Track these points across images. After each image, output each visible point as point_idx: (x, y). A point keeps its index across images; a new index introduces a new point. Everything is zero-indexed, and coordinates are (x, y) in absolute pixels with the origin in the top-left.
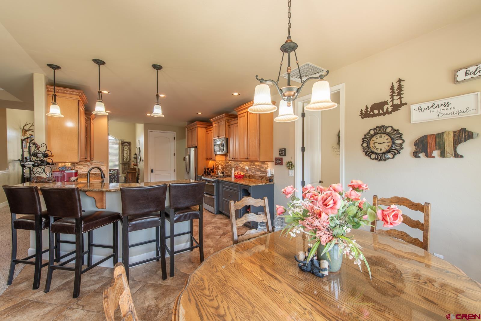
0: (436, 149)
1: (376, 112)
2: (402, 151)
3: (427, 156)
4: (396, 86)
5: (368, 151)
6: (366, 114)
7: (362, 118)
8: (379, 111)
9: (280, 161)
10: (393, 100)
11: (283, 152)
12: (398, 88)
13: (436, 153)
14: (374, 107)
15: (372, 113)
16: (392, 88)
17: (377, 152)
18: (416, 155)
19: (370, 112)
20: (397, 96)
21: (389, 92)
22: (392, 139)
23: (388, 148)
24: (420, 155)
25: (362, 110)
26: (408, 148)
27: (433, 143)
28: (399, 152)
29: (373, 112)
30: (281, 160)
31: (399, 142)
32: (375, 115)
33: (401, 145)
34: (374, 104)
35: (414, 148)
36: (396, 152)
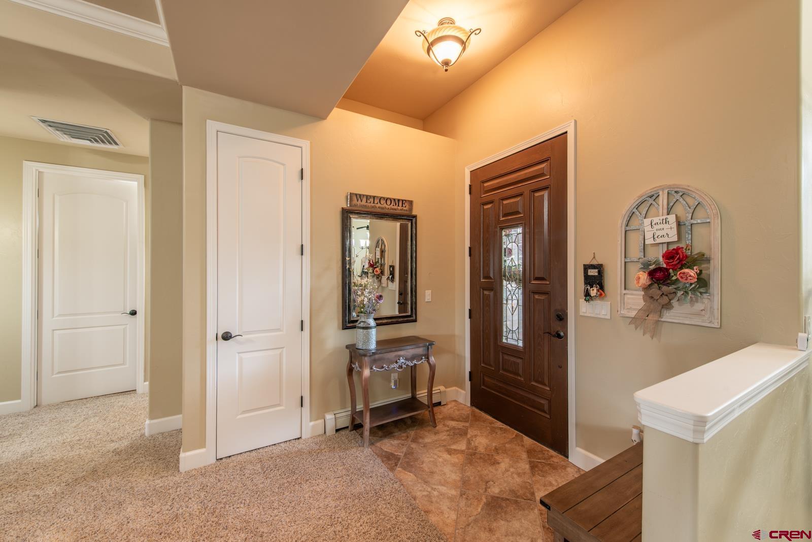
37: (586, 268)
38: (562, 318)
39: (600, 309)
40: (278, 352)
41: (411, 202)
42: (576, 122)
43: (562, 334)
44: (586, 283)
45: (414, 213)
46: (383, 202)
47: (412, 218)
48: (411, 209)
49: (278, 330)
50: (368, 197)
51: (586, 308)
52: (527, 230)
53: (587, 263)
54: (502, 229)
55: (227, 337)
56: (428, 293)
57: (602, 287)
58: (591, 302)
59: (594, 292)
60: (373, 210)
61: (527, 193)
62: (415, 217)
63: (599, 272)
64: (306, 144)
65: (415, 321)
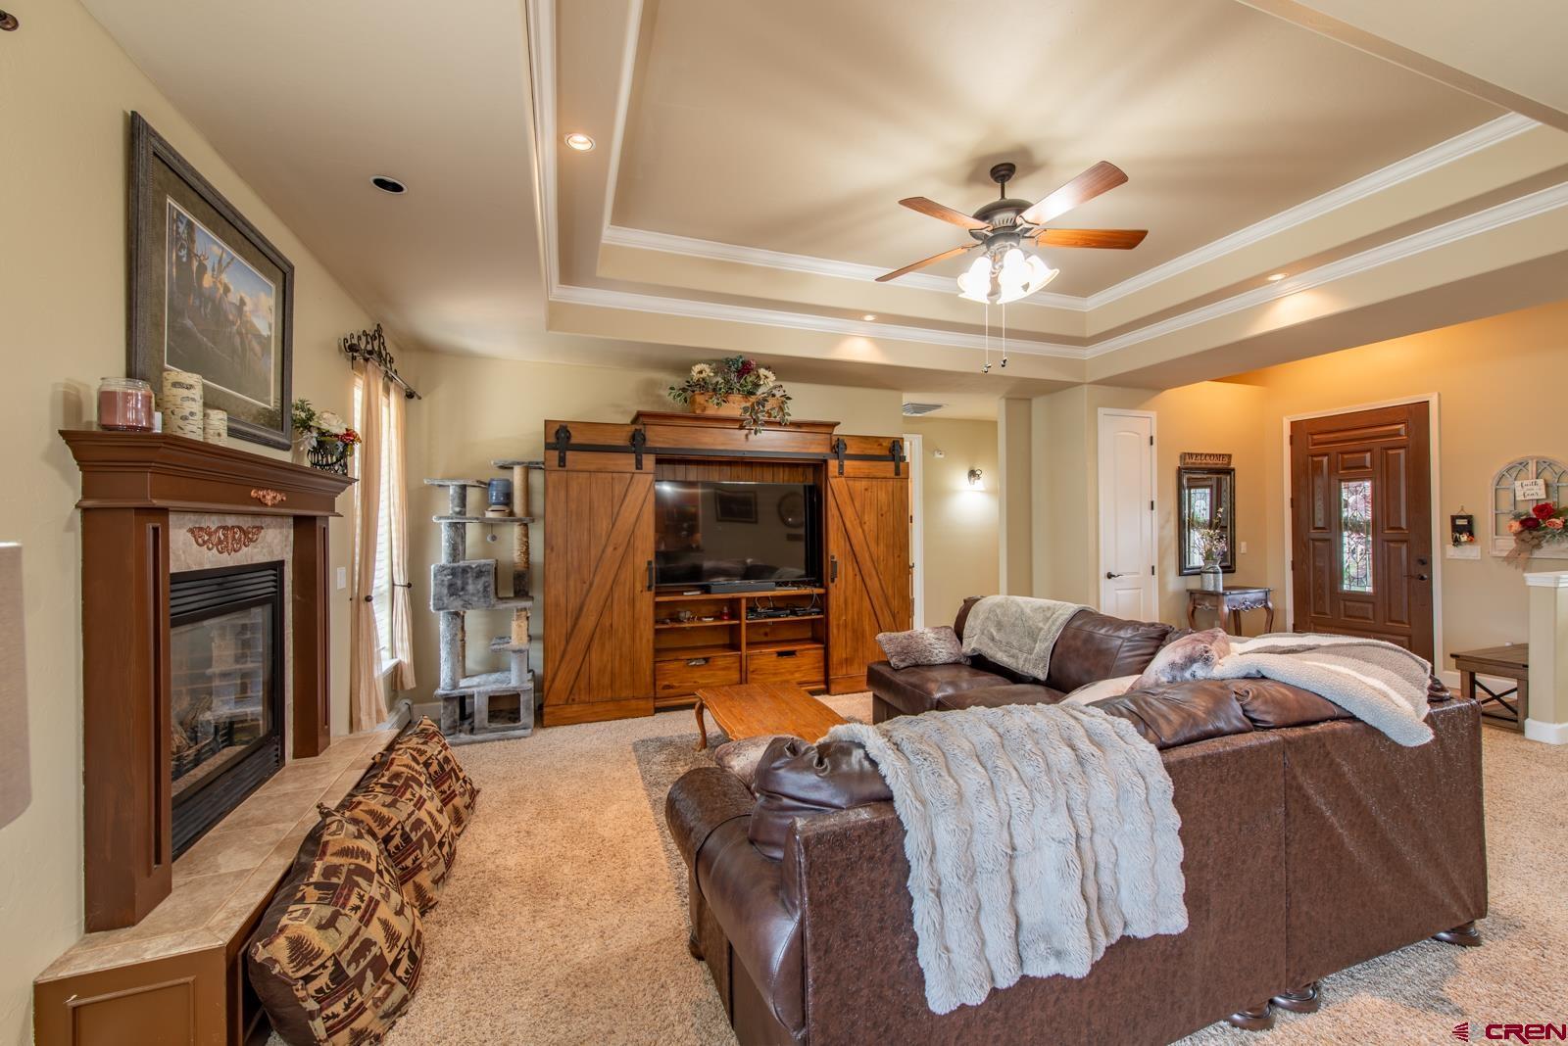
37: (1454, 518)
38: (1425, 562)
39: (1470, 552)
40: (1138, 591)
41: (1230, 456)
42: (1439, 395)
43: (1426, 576)
44: (1453, 531)
45: (1232, 466)
46: (1208, 458)
47: (1229, 472)
48: (1229, 463)
49: (1137, 573)
50: (1197, 455)
51: (1452, 551)
52: (1378, 483)
53: (1455, 514)
54: (1341, 481)
55: (1110, 576)
56: (1243, 544)
57: (1471, 534)
58: (1460, 547)
59: (1464, 538)
60: (1200, 466)
61: (1377, 449)
62: (1233, 470)
63: (1469, 522)
64: (1153, 414)
65: (1234, 571)
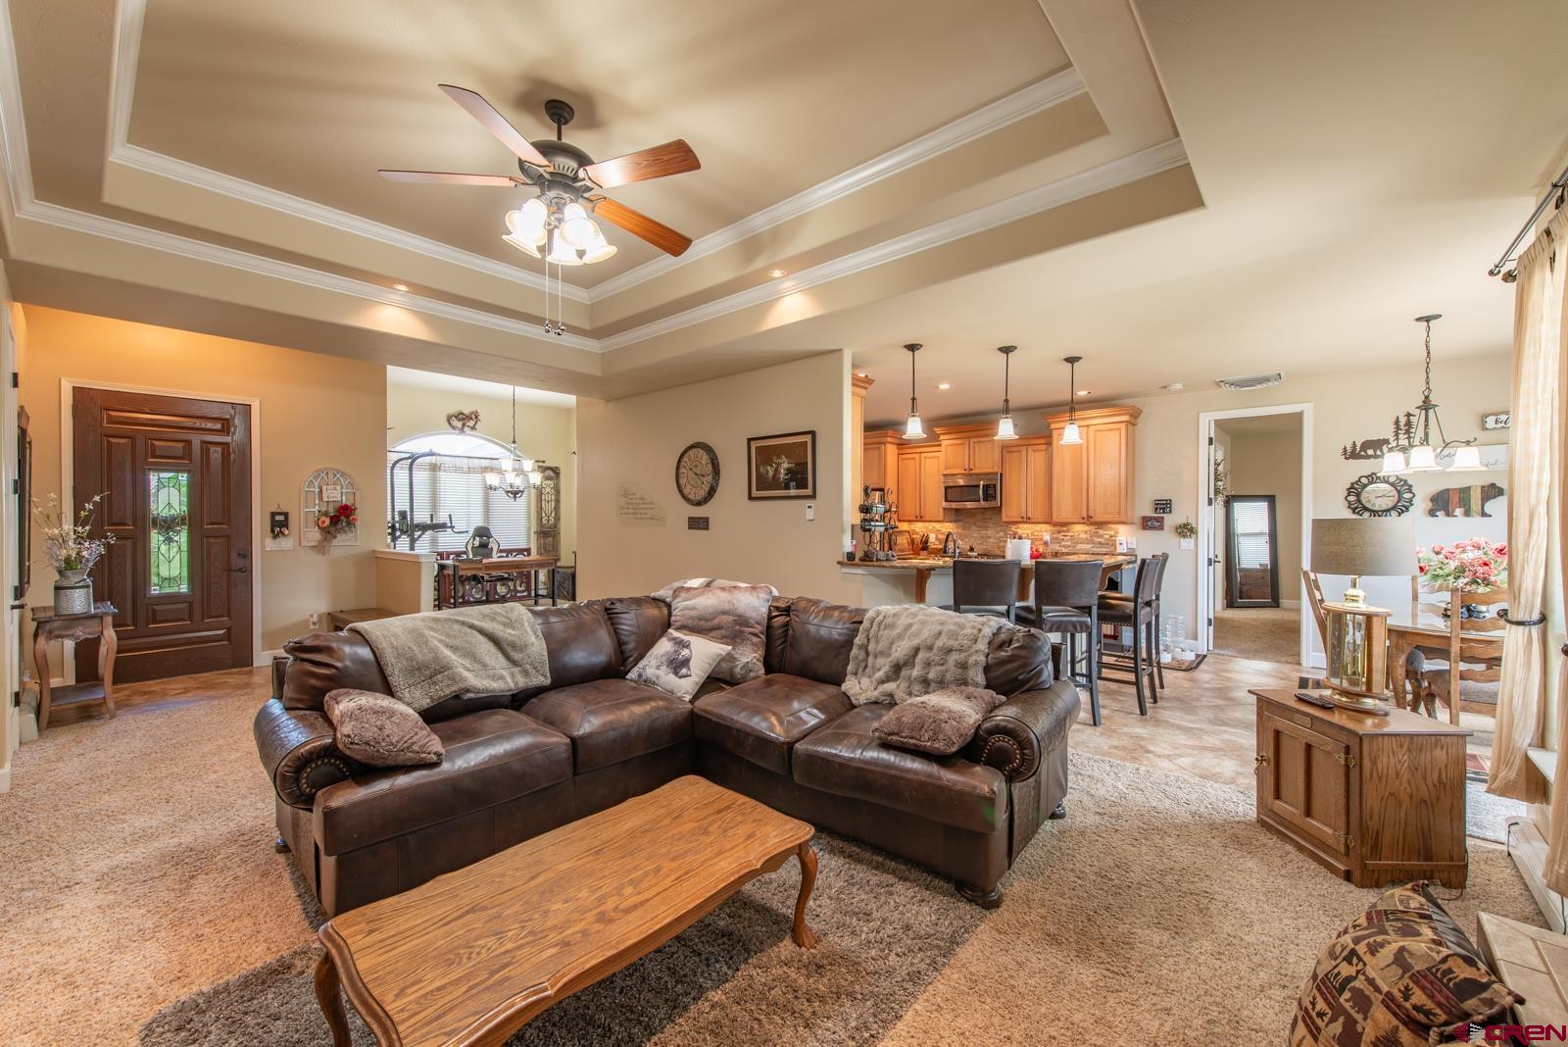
0: (1460, 507)
1: (1370, 452)
2: (1411, 508)
3: (1448, 514)
4: (1403, 421)
5: (1357, 508)
6: (1353, 454)
7: (1346, 458)
8: (1375, 452)
9: (1158, 522)
10: (1397, 439)
11: (1164, 506)
12: (1406, 425)
13: (1458, 511)
14: (1366, 445)
15: (1363, 453)
16: (1397, 422)
17: (1372, 508)
18: (1432, 513)
19: (1360, 451)
20: (1405, 434)
21: (1392, 428)
22: (1399, 492)
23: (1391, 505)
24: (1438, 514)
25: (1345, 448)
26: (1420, 504)
27: (1456, 499)
28: (1407, 509)
29: (1366, 452)
30: (1160, 520)
31: (1408, 496)
32: (1368, 457)
33: (1411, 500)
34: (1368, 441)
35: (1430, 505)
36: (1404, 509)
